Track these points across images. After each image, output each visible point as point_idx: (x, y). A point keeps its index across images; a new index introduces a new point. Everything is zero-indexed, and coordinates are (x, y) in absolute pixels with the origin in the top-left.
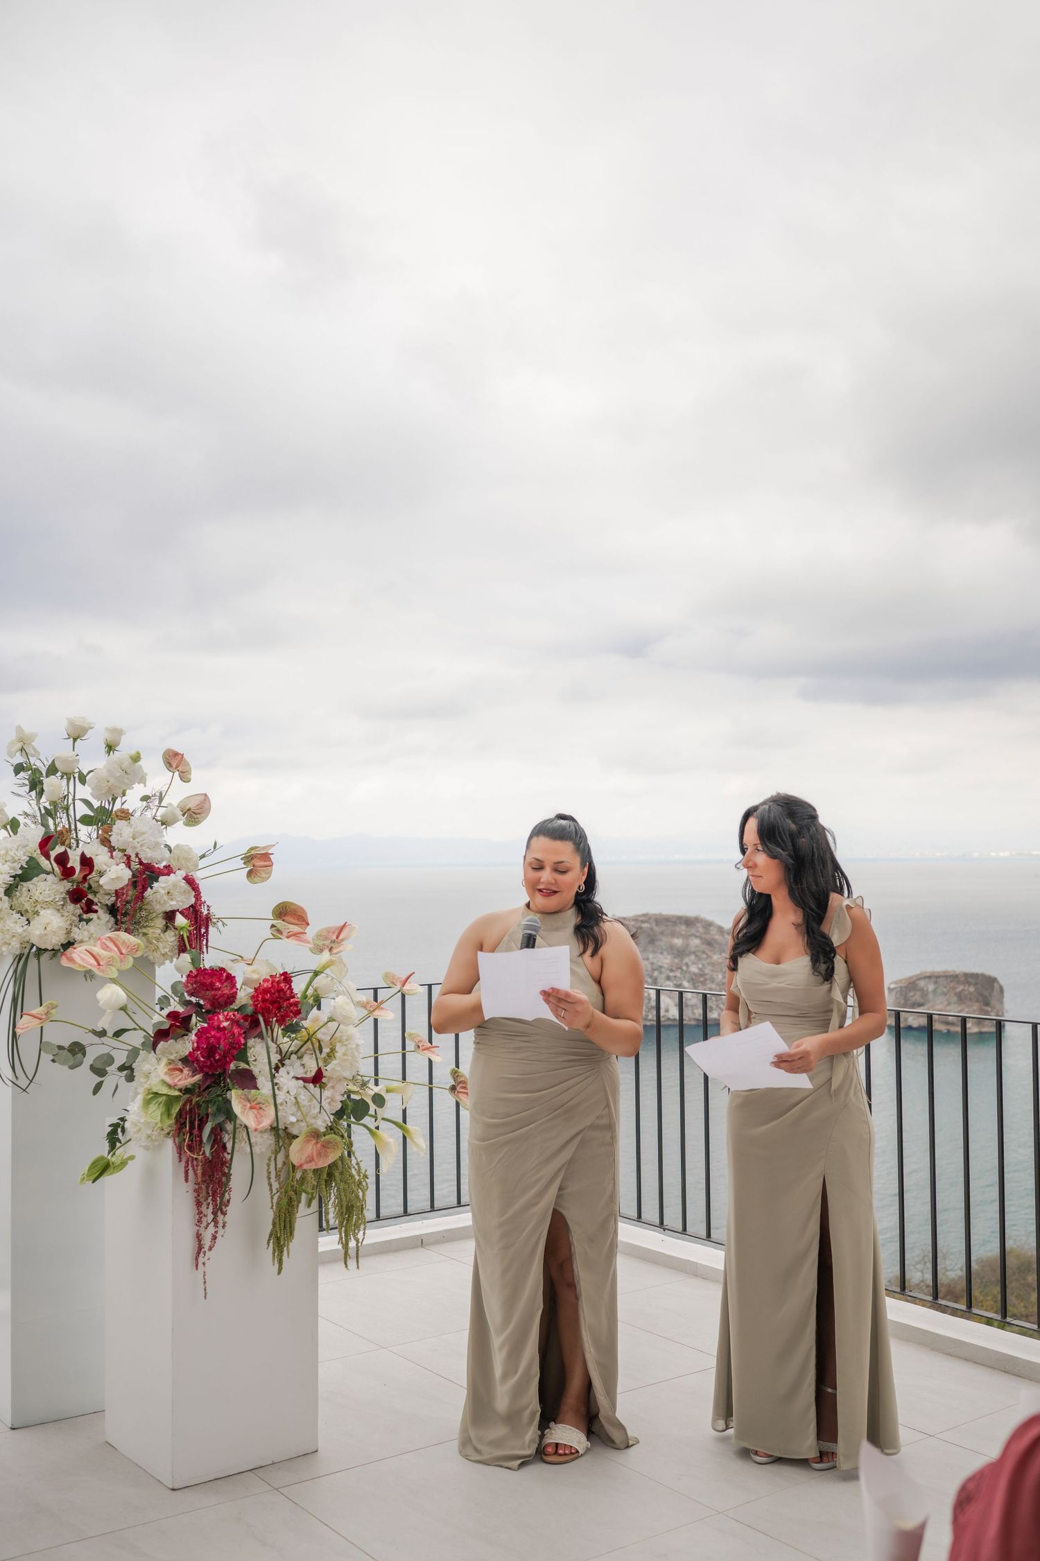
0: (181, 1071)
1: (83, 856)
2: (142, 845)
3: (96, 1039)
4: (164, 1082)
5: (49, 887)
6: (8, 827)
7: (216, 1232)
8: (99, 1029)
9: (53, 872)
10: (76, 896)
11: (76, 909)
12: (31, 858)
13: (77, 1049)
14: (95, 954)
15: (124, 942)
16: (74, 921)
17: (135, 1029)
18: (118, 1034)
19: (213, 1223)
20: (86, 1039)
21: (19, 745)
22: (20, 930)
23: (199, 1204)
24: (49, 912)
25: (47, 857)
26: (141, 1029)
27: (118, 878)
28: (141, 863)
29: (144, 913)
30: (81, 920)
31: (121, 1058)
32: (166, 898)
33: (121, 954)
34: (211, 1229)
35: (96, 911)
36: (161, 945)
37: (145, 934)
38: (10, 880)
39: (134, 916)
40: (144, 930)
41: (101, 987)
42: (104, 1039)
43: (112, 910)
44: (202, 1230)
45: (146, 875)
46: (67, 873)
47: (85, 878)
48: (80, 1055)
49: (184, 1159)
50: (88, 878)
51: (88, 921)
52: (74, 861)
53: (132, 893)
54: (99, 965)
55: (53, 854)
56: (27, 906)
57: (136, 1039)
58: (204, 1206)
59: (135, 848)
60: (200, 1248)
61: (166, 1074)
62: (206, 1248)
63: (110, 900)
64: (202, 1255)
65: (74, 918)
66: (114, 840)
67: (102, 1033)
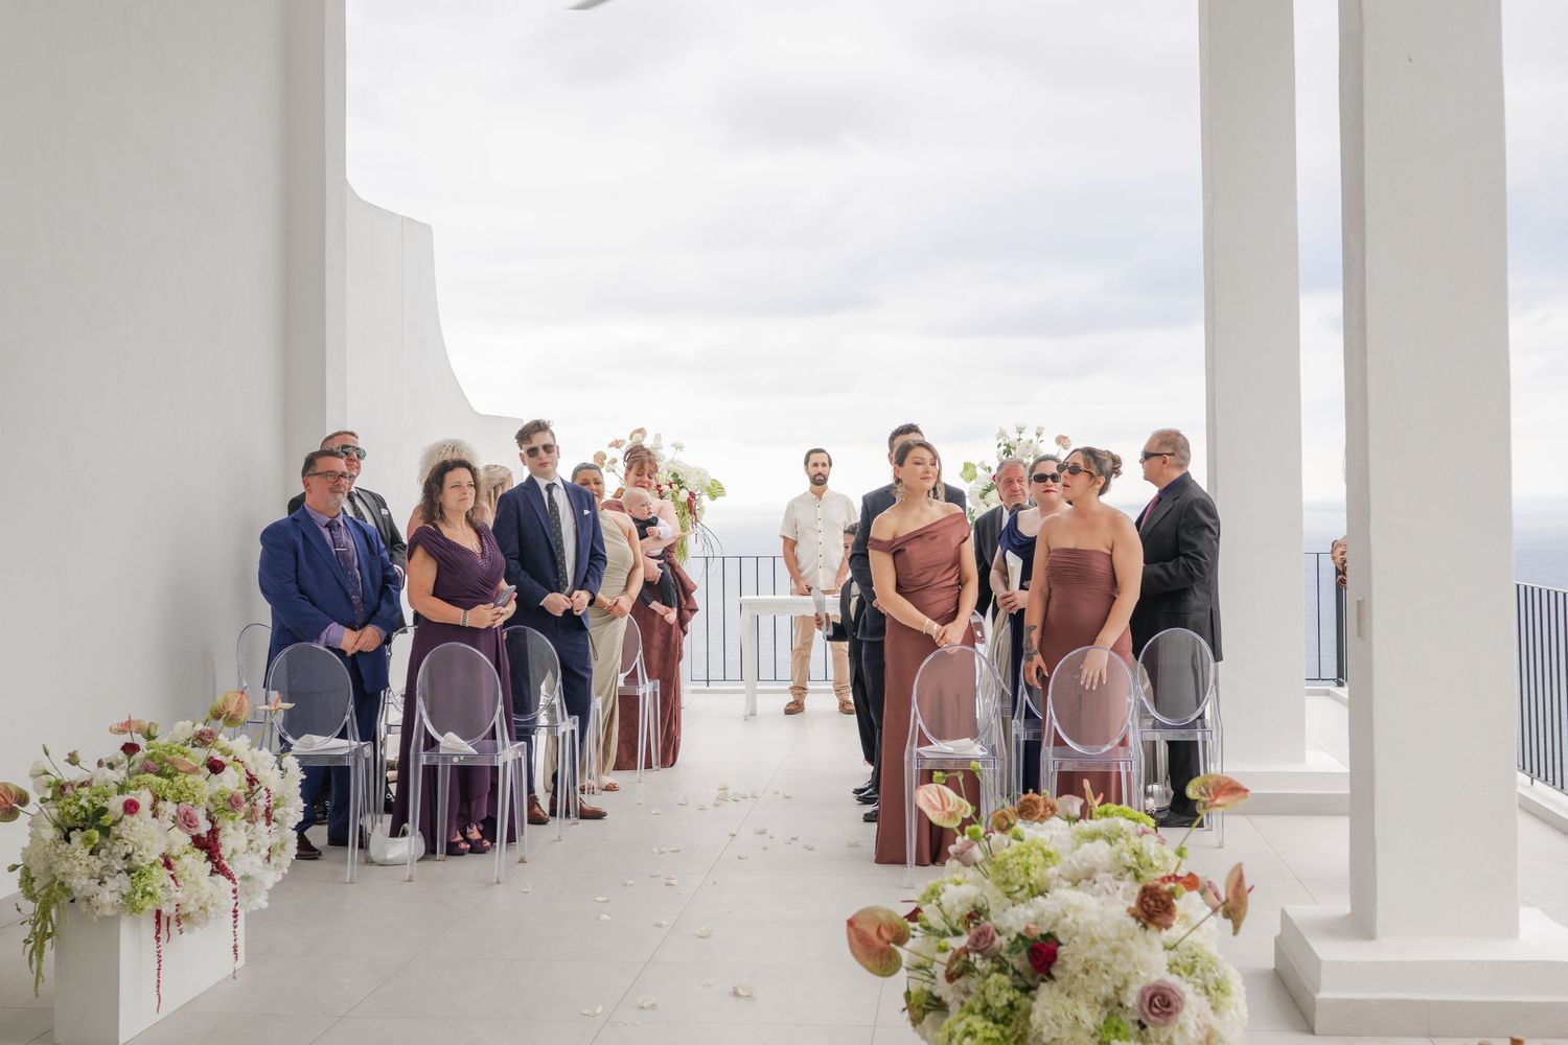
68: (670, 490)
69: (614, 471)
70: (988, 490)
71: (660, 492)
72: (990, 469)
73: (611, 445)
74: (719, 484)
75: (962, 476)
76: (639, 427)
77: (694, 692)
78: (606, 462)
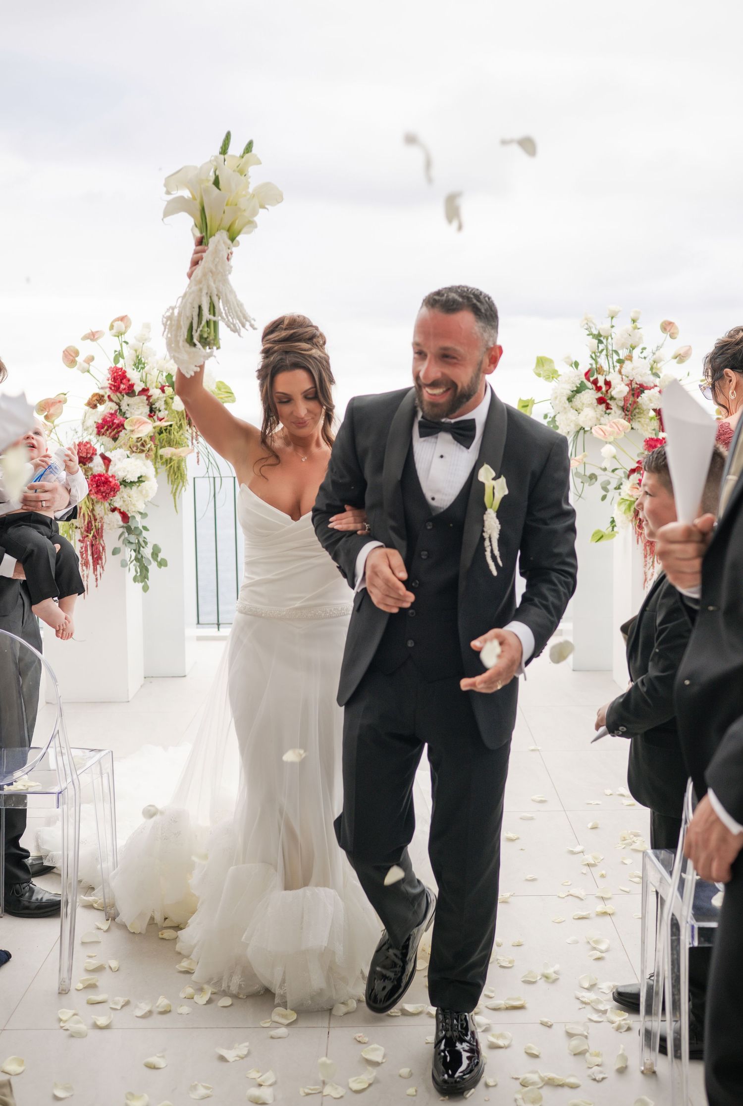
0: (638, 489)
1: (605, 380)
2: (637, 374)
3: (602, 472)
4: (628, 494)
5: (589, 396)
6: (573, 365)
7: (653, 572)
8: (603, 467)
9: (593, 389)
10: (601, 401)
11: (603, 407)
12: (582, 382)
13: (593, 477)
14: (604, 430)
15: (621, 425)
16: (602, 414)
17: (621, 468)
18: (613, 471)
19: (652, 567)
20: (598, 472)
21: (586, 322)
22: (574, 418)
23: (646, 557)
24: (588, 409)
25: (588, 379)
26: (624, 468)
27: (621, 391)
28: (637, 384)
29: (637, 410)
30: (606, 413)
31: (614, 484)
32: (648, 402)
33: (620, 430)
34: (651, 570)
35: (611, 409)
36: (649, 428)
37: (639, 421)
38: (570, 393)
39: (632, 412)
40: (639, 419)
41: (603, 446)
42: (606, 472)
43: (624, 409)
44: (647, 570)
45: (637, 390)
46: (599, 389)
47: (607, 391)
48: (594, 480)
49: (637, 533)
50: (609, 392)
51: (609, 414)
52: (601, 383)
53: (631, 399)
54: (605, 435)
55: (592, 379)
56: (579, 406)
57: (620, 473)
58: (648, 557)
59: (633, 375)
60: (646, 580)
61: (629, 490)
62: (648, 580)
63: (622, 404)
64: (646, 583)
65: (602, 413)
66: (623, 371)
67: (605, 469)
68: (162, 395)
69: (88, 371)
70: (578, 391)
71: (149, 397)
72: (576, 364)
73: (86, 338)
74: (226, 387)
75: (539, 375)
76: (123, 314)
77: (199, 639)
78: (80, 359)
